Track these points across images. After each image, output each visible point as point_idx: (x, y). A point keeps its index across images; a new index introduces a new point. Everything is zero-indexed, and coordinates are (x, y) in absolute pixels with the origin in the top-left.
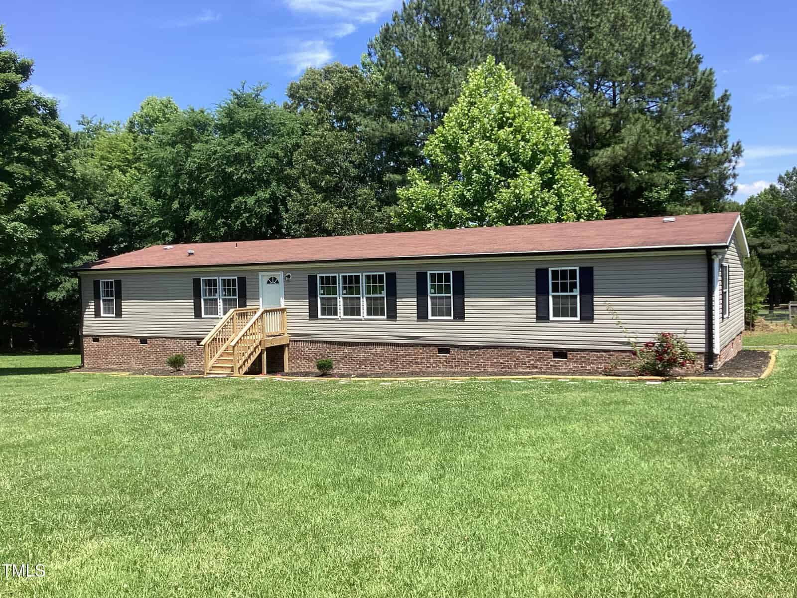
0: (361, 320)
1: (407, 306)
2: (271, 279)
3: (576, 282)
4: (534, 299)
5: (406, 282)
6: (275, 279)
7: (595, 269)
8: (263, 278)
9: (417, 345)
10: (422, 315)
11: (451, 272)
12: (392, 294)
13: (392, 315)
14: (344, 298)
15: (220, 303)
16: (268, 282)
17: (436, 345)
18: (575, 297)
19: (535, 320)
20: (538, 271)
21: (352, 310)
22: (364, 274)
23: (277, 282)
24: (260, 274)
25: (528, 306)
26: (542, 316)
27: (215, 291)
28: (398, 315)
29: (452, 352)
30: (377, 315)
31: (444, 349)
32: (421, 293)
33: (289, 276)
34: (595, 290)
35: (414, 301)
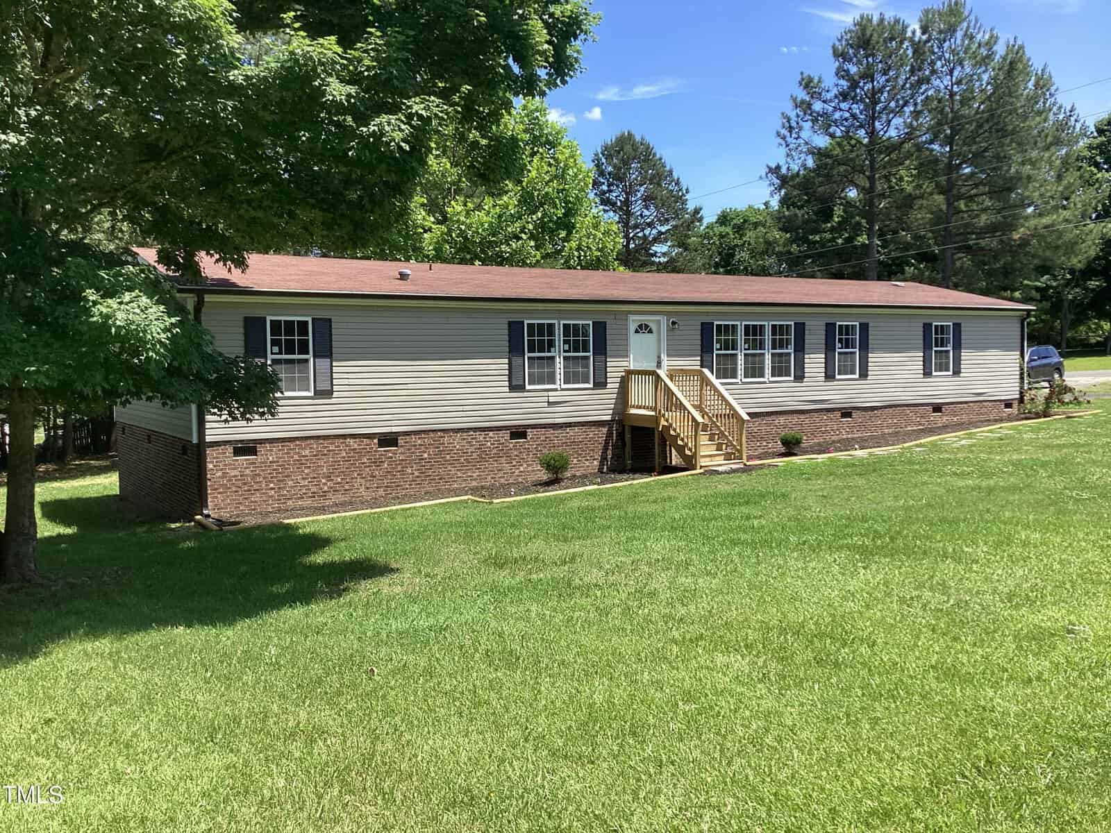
0: (765, 383)
1: (815, 363)
2: (641, 326)
5: (815, 336)
6: (647, 326)
7: (962, 325)
8: (633, 322)
9: (822, 410)
10: (829, 376)
12: (800, 349)
13: (800, 377)
15: (559, 364)
16: (637, 331)
17: (839, 409)
19: (922, 376)
20: (925, 325)
21: (755, 370)
22: (771, 323)
23: (651, 331)
24: (632, 317)
27: (551, 344)
28: (806, 375)
29: (854, 415)
30: (782, 376)
31: (846, 413)
32: (829, 349)
33: (674, 323)
34: (963, 346)
35: (821, 357)
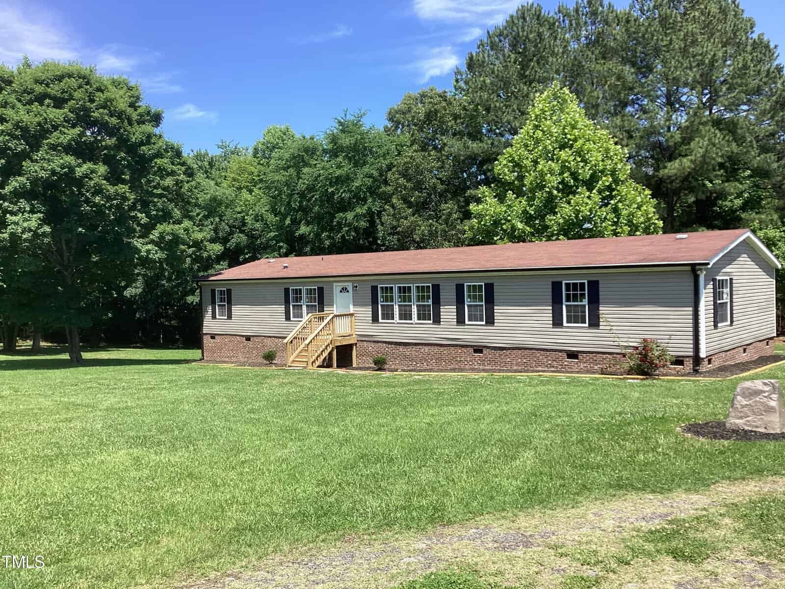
0: (412, 324)
1: (448, 312)
2: (343, 289)
3: (585, 294)
4: (551, 308)
5: (448, 293)
6: (346, 289)
7: (600, 282)
8: (337, 287)
9: (457, 345)
10: (460, 321)
11: (483, 284)
12: (437, 302)
13: (437, 320)
14: (399, 305)
15: (304, 308)
16: (341, 292)
17: (471, 346)
18: (585, 306)
19: (551, 326)
20: (553, 283)
21: (406, 315)
22: (415, 285)
23: (348, 291)
24: (335, 284)
25: (546, 313)
26: (557, 322)
27: (301, 299)
28: (442, 320)
29: (485, 352)
30: (425, 320)
31: (478, 350)
32: (460, 302)
33: (356, 287)
34: (601, 301)
35: (453, 308)
